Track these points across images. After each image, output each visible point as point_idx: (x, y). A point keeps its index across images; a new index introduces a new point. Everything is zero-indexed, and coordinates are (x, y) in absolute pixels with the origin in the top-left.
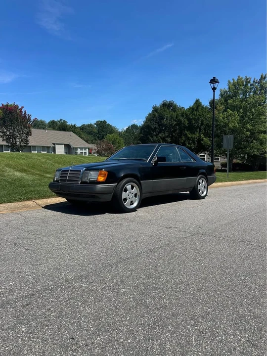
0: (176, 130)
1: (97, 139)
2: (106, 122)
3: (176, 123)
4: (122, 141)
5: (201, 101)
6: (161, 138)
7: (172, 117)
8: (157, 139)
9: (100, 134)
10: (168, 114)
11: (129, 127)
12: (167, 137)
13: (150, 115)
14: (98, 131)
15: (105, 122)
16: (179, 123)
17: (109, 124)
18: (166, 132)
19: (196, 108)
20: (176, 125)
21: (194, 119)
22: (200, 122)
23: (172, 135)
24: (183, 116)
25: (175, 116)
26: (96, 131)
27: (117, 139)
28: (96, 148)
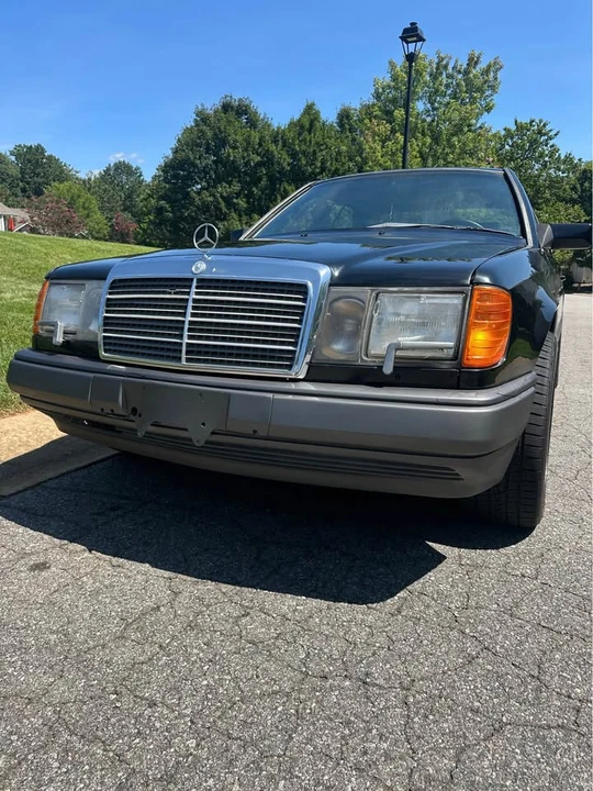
0: (260, 179)
1: (20, 194)
2: (43, 151)
3: (259, 158)
4: (95, 204)
5: (317, 107)
6: (222, 197)
7: (248, 141)
8: (211, 199)
9: (28, 183)
10: (237, 133)
11: (108, 169)
12: (238, 195)
13: (188, 131)
14: (22, 173)
15: (39, 150)
16: (268, 160)
17: (50, 157)
18: (235, 183)
19: (307, 126)
20: (259, 164)
21: (304, 153)
22: (319, 164)
23: (251, 192)
24: (275, 141)
25: (257, 140)
26: (15, 171)
27: (79, 196)
28: (27, 217)
